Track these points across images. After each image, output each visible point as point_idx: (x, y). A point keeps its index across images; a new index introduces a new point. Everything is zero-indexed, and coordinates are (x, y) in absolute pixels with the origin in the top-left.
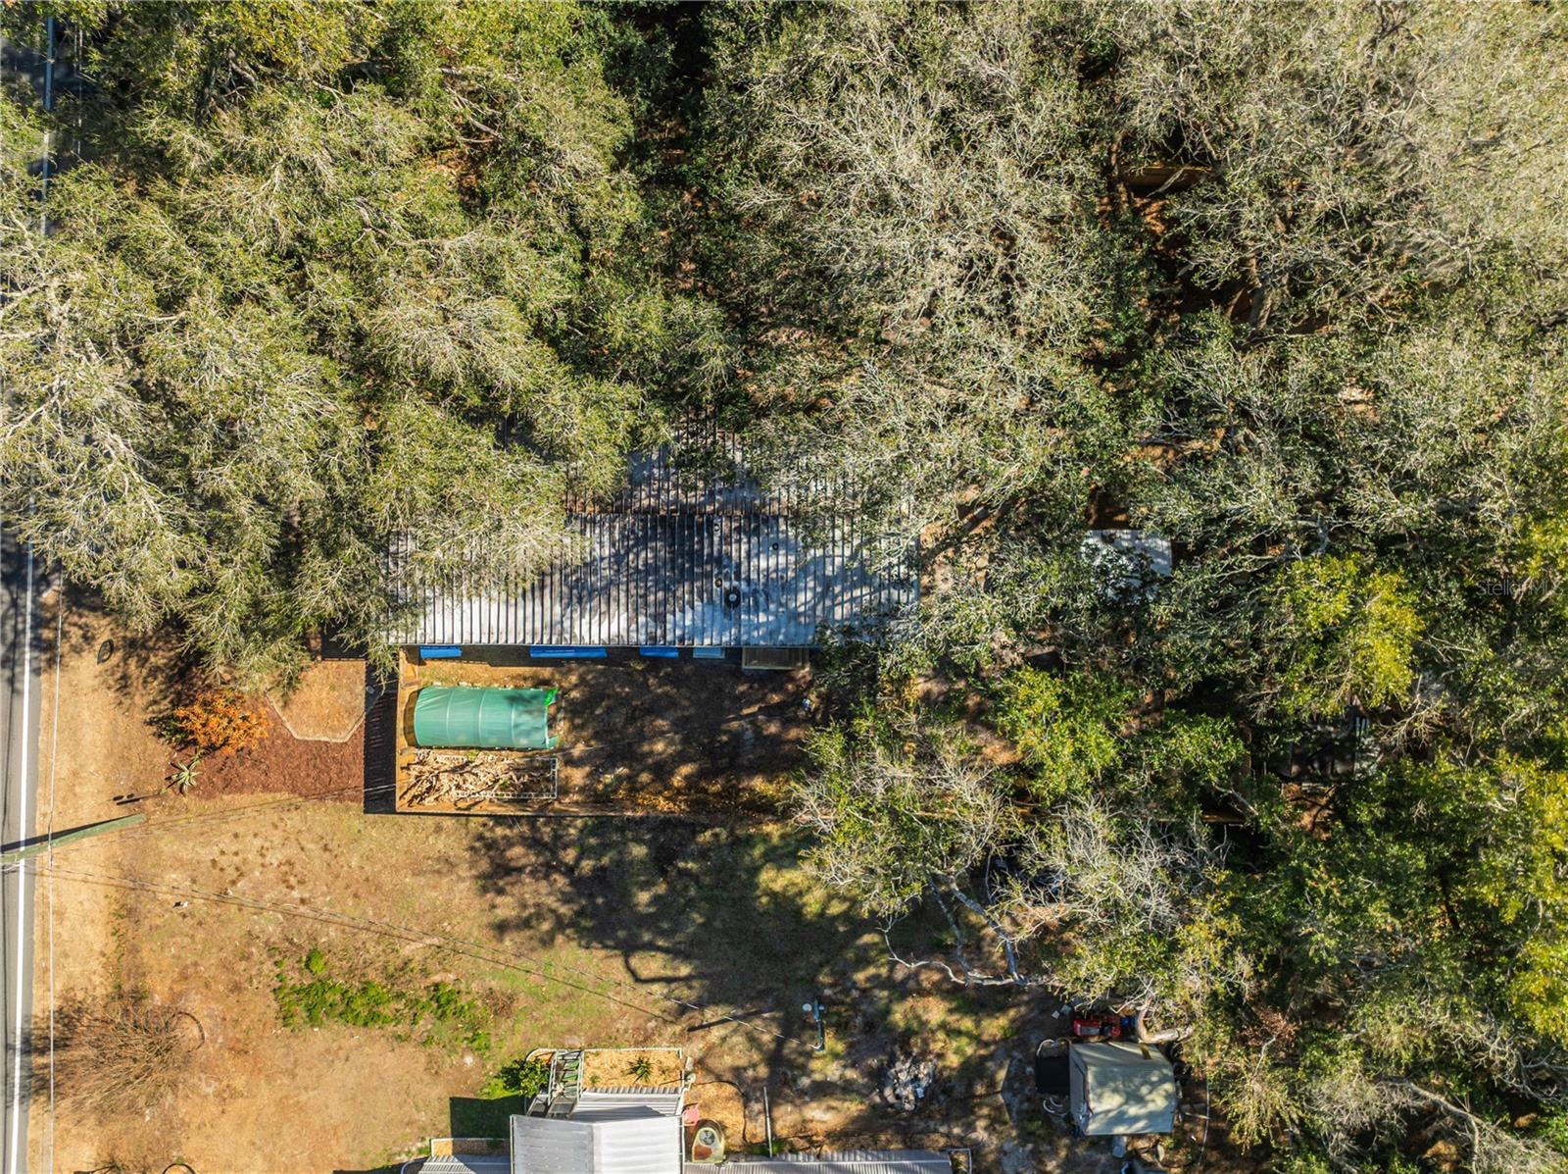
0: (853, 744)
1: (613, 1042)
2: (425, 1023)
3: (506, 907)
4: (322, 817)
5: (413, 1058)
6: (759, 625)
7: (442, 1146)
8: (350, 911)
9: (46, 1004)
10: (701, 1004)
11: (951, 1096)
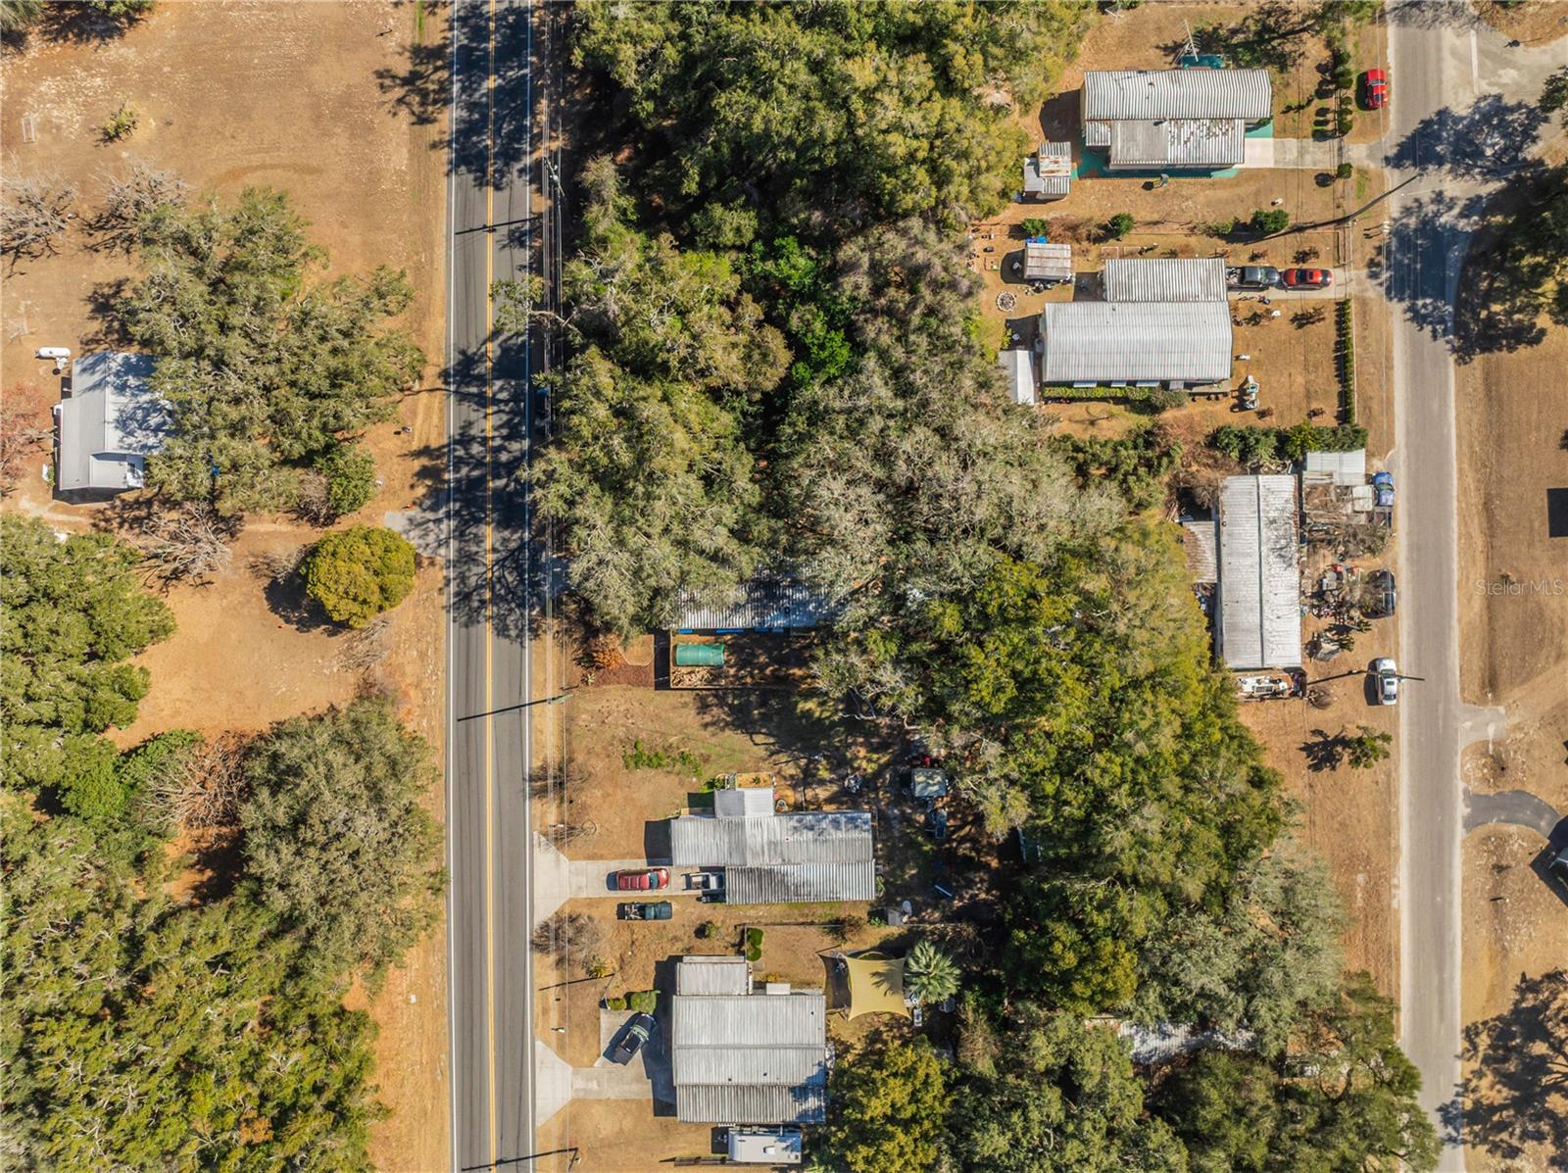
0: (827, 653)
1: (746, 771)
2: (678, 766)
3: (708, 718)
4: (639, 693)
5: (674, 779)
6: (797, 619)
7: (685, 811)
8: (650, 726)
9: (537, 764)
10: (778, 752)
11: (869, 783)
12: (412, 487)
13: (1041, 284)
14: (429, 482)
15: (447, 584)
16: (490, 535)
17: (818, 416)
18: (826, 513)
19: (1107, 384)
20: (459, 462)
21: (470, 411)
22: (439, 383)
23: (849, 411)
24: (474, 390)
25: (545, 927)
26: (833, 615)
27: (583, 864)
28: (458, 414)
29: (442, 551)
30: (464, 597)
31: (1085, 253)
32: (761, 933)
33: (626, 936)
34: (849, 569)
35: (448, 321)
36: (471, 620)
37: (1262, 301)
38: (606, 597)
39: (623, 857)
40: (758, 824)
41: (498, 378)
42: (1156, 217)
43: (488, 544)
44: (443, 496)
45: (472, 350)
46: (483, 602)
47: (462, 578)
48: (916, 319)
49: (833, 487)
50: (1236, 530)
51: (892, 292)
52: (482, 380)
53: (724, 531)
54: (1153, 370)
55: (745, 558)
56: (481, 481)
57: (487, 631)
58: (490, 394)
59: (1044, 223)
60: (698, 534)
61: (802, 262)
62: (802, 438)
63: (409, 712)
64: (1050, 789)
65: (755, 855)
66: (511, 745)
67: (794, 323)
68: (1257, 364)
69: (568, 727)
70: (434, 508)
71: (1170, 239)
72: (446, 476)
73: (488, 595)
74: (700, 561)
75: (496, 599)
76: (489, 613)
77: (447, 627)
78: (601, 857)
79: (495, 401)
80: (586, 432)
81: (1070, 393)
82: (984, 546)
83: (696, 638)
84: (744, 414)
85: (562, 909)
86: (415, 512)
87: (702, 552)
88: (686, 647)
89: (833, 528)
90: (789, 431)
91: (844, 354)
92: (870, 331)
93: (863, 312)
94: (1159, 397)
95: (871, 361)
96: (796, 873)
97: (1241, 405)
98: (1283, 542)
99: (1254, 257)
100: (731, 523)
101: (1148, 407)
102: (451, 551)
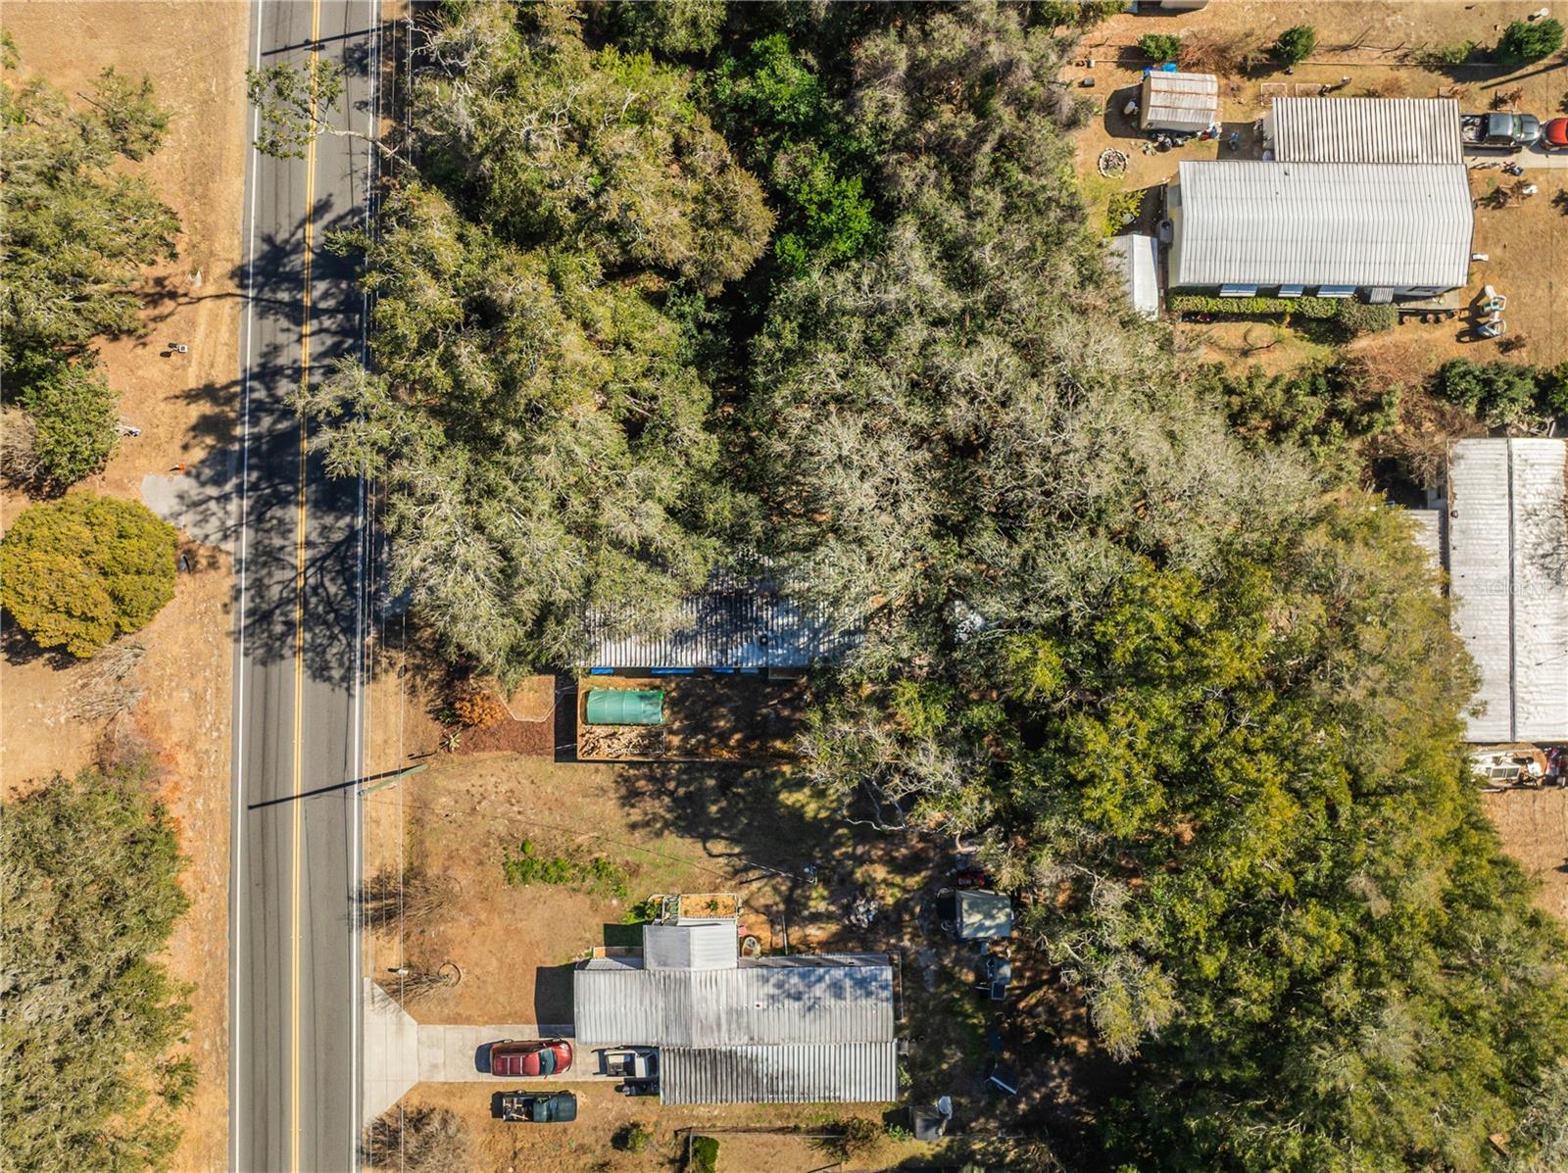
0: (826, 718)
1: (696, 890)
2: (590, 882)
3: (636, 815)
4: (530, 765)
5: (581, 902)
6: (779, 654)
7: (599, 951)
8: (547, 818)
9: (370, 873)
10: (746, 869)
11: (889, 921)
12: (186, 447)
13: (1168, 138)
14: (210, 441)
15: (237, 598)
16: (302, 522)
17: (815, 321)
18: (829, 481)
19: (1270, 292)
20: (258, 409)
21: (276, 327)
22: (231, 286)
23: (869, 315)
24: (284, 296)
25: (381, 1126)
26: (838, 654)
27: (440, 1029)
28: (259, 334)
29: (229, 546)
30: (260, 617)
31: (1235, 91)
32: (714, 1144)
33: (504, 1143)
34: (866, 578)
35: (247, 183)
36: (270, 655)
37: (1510, 170)
38: (454, 619)
39: (501, 1020)
40: (712, 981)
41: (321, 278)
42: (1345, 39)
43: (299, 535)
44: (233, 463)
45: (281, 237)
46: (290, 625)
47: (259, 587)
48: (983, 159)
49: (842, 435)
50: (1473, 524)
51: (947, 113)
52: (296, 281)
53: (657, 510)
54: (1345, 271)
55: (692, 557)
56: (291, 438)
57: (296, 672)
58: (307, 302)
59: (1174, 43)
60: (612, 514)
61: (796, 74)
62: (789, 357)
63: (176, 787)
64: (1210, 967)
65: (705, 1029)
66: (332, 845)
67: (781, 170)
68: (1500, 268)
69: (417, 818)
70: (218, 480)
71: (1367, 73)
72: (238, 431)
73: (297, 614)
74: (619, 558)
75: (311, 620)
76: (299, 642)
77: (234, 663)
78: (468, 1020)
79: (316, 313)
80: (406, 328)
81: (1213, 305)
82: (1102, 541)
83: (620, 680)
84: (701, 326)
85: (407, 1098)
86: (188, 485)
87: (618, 544)
88: (605, 694)
89: (840, 508)
90: (769, 344)
91: (862, 220)
92: (908, 177)
93: (896, 149)
94: (1354, 313)
95: (906, 231)
96: (771, 1058)
97: (1474, 330)
98: (1548, 547)
99: (1497, 102)
100: (670, 497)
101: (1334, 330)
102: (242, 546)
